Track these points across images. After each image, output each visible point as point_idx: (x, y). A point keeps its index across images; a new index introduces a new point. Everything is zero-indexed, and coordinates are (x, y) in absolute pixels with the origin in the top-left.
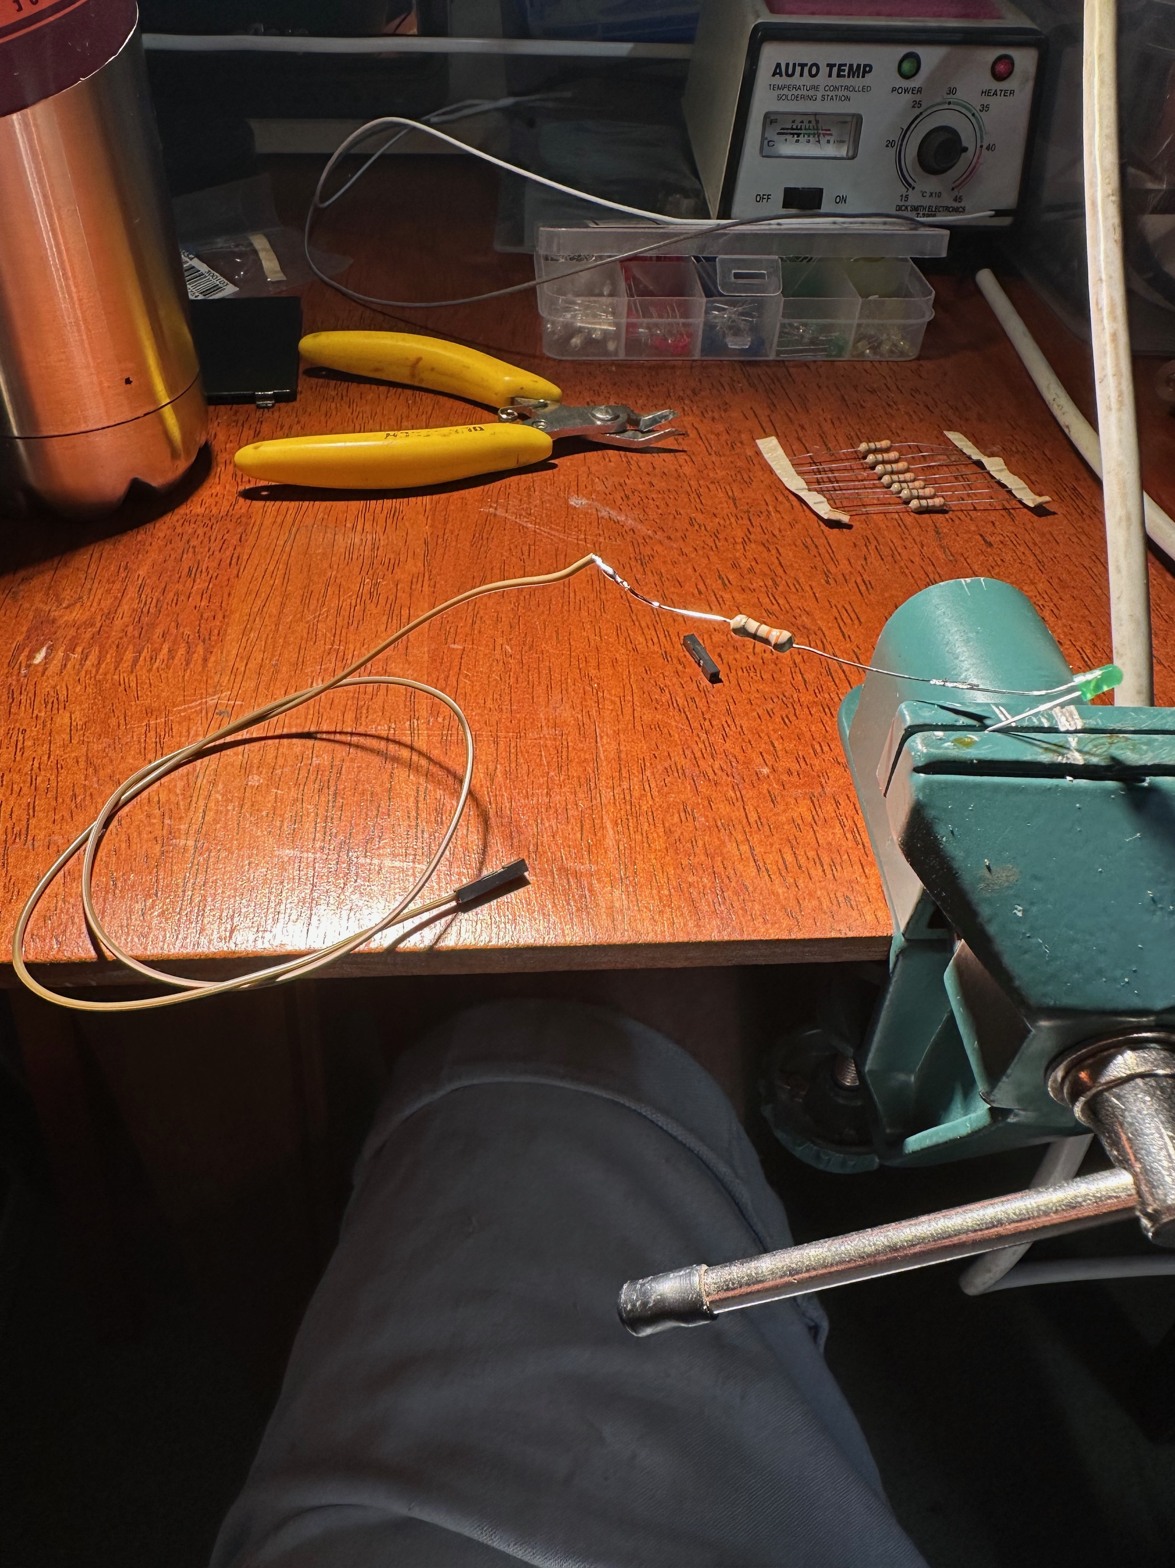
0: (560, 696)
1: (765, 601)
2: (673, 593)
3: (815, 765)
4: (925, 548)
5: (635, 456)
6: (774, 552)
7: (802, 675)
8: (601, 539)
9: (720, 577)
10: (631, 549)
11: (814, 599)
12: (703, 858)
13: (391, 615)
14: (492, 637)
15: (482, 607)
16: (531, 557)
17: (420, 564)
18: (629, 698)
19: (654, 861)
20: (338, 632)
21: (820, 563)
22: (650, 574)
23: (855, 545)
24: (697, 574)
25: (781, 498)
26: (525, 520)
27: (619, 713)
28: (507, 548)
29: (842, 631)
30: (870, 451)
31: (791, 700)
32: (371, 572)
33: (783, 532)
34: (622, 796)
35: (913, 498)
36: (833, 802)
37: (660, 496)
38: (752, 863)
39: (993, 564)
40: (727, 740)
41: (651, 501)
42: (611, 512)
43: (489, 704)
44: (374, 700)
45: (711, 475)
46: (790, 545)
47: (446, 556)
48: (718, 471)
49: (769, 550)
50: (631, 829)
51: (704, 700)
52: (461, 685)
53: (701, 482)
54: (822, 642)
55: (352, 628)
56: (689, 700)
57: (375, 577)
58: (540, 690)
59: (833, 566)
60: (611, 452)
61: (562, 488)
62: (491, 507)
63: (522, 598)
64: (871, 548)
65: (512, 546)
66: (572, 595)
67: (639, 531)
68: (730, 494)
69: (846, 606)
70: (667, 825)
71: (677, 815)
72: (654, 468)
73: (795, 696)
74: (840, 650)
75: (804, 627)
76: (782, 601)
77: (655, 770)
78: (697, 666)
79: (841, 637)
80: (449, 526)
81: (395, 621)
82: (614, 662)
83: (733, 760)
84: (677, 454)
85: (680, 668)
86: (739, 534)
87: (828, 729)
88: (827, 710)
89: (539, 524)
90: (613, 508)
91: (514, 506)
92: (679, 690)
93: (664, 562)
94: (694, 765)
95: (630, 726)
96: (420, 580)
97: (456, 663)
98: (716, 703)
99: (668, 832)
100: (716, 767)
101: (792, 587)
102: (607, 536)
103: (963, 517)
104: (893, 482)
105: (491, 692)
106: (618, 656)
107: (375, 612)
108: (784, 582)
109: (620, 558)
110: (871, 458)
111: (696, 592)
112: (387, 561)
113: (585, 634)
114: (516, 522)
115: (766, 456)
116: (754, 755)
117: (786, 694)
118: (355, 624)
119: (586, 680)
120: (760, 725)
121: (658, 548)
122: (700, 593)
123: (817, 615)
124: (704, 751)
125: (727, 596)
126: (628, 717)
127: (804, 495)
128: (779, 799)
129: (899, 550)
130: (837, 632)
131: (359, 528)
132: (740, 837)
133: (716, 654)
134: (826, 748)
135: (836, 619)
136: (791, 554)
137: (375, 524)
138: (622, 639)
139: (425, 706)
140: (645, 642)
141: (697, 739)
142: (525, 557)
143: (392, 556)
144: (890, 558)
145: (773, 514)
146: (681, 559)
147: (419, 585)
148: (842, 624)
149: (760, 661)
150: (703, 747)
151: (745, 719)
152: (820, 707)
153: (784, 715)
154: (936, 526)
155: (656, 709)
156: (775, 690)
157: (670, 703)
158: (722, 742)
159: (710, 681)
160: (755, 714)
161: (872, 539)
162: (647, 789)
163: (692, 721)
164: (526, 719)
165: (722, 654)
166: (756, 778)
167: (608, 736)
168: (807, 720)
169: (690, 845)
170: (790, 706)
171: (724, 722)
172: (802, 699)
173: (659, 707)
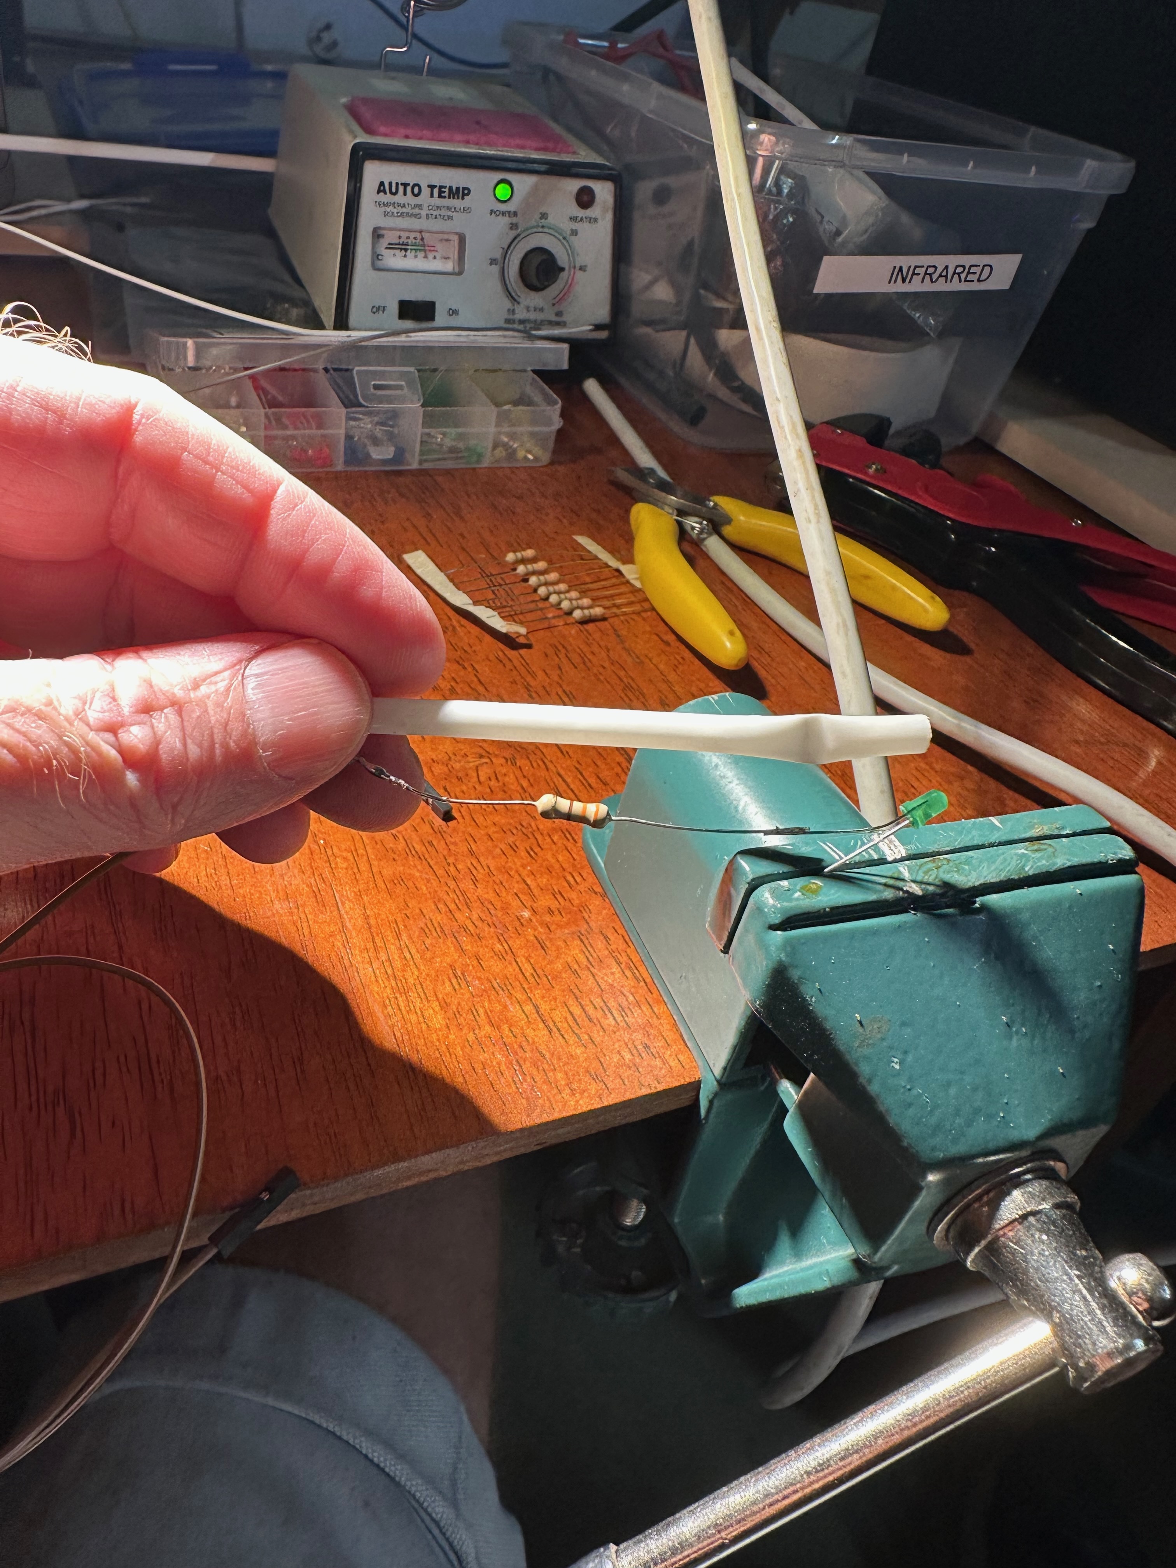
3: (573, 899)
4: (611, 652)
6: (470, 669)
12: (488, 1028)
18: (361, 851)
19: (438, 1044)
21: (519, 677)
23: (547, 656)
27: (356, 870)
30: (519, 563)
31: (530, 830)
35: (574, 608)
36: (602, 937)
38: (541, 1026)
39: (676, 663)
40: (479, 885)
46: (483, 660)
49: (464, 668)
50: (403, 1008)
51: (442, 842)
54: (544, 762)
56: (427, 844)
59: (532, 679)
70: (440, 996)
71: (447, 983)
73: (533, 824)
74: (562, 767)
75: (521, 747)
77: (411, 932)
79: (560, 754)
83: (490, 907)
87: (575, 856)
88: (568, 836)
92: (414, 835)
94: (451, 919)
95: (372, 885)
98: (455, 844)
99: (444, 1006)
100: (475, 917)
104: (549, 594)
110: (521, 570)
116: (510, 898)
117: (524, 824)
120: (507, 862)
124: (457, 901)
126: (366, 874)
127: (472, 609)
128: (547, 943)
129: (590, 657)
132: (520, 996)
134: (578, 879)
136: (487, 669)
141: (446, 888)
144: (582, 665)
149: (488, 790)
150: (455, 897)
151: (490, 858)
152: (560, 833)
153: (528, 848)
154: (615, 630)
155: (394, 860)
156: (511, 821)
157: (407, 850)
158: (473, 887)
159: (443, 820)
160: (498, 851)
161: (560, 648)
162: (408, 956)
163: (435, 868)
164: (252, 894)
165: (448, 787)
166: (518, 923)
167: (350, 901)
168: (551, 849)
169: (472, 1017)
170: (530, 836)
171: (469, 865)
172: (541, 827)
173: (397, 858)
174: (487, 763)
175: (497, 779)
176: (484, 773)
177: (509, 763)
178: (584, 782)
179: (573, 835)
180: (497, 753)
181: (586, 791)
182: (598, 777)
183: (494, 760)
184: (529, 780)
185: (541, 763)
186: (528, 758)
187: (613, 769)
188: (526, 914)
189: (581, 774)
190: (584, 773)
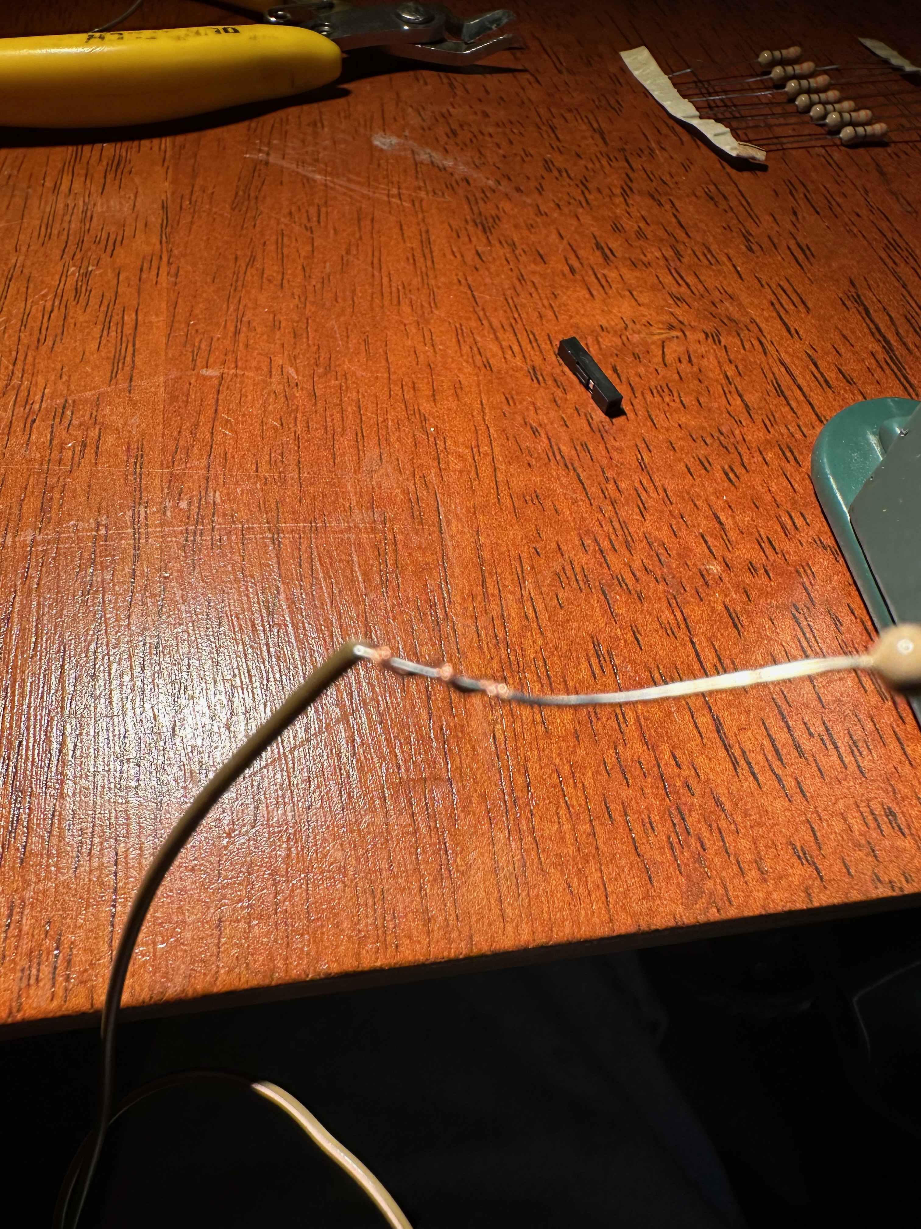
0: (377, 451)
1: (668, 280)
2: (534, 273)
3: (788, 553)
4: (870, 195)
5: (459, 77)
6: (668, 206)
7: (740, 396)
8: (423, 194)
9: (598, 247)
10: (466, 207)
11: (736, 276)
12: (638, 747)
13: (107, 325)
14: (266, 355)
15: (250, 305)
16: (322, 224)
17: (155, 240)
18: (485, 449)
20: (21, 357)
21: (735, 221)
22: (498, 245)
23: (777, 194)
24: (565, 241)
25: (665, 130)
26: (310, 168)
27: (473, 475)
28: (285, 211)
29: (785, 324)
30: (773, 63)
31: (732, 440)
32: (78, 256)
33: (676, 179)
34: (491, 632)
35: (843, 124)
37: (500, 130)
38: (722, 753)
40: (647, 517)
41: (488, 138)
42: (433, 154)
43: (264, 472)
44: (75, 474)
45: (566, 99)
46: (688, 196)
47: (194, 227)
48: (575, 94)
49: (660, 204)
51: (601, 447)
52: (219, 438)
53: (554, 110)
54: (761, 343)
55: (44, 349)
56: (579, 448)
57: (85, 263)
58: (345, 442)
59: (754, 225)
60: (425, 73)
61: (362, 122)
62: (260, 151)
63: (310, 288)
64: (800, 196)
65: (294, 209)
66: (385, 280)
67: (475, 180)
68: (595, 125)
69: (782, 283)
71: (584, 665)
72: (487, 92)
73: (737, 432)
74: (786, 352)
75: (730, 319)
76: (691, 280)
77: (540, 578)
78: (583, 389)
79: (785, 334)
80: (199, 181)
81: (113, 334)
82: (458, 388)
83: (661, 551)
84: (516, 74)
85: (559, 393)
86: (615, 181)
88: (789, 454)
89: (331, 174)
90: (435, 149)
91: (294, 149)
92: (562, 432)
93: (516, 226)
94: (601, 564)
95: (493, 500)
96: (155, 264)
97: (210, 400)
98: (620, 450)
100: (637, 565)
101: (702, 258)
102: (430, 188)
103: (909, 150)
104: (812, 104)
105: (266, 449)
106: (462, 377)
107: (81, 319)
108: (689, 251)
109: (452, 222)
110: (777, 71)
111: (566, 269)
112: (104, 235)
113: (410, 343)
114: (298, 173)
115: (636, 73)
116: (692, 540)
117: (724, 430)
118: (49, 343)
119: (416, 419)
120: (693, 486)
121: (506, 206)
122: (572, 270)
123: (745, 299)
124: (613, 537)
125: (612, 275)
126: (488, 483)
127: (696, 123)
129: (839, 200)
130: (779, 325)
131: (64, 187)
133: (610, 366)
134: (799, 522)
135: (772, 304)
136: (691, 208)
137: (88, 181)
138: (466, 349)
139: (157, 481)
140: (500, 353)
141: (600, 517)
142: (314, 223)
143: (113, 229)
144: (828, 212)
145: (657, 152)
146: (538, 220)
147: (154, 272)
148: (782, 313)
149: (676, 377)
150: (611, 530)
151: (669, 476)
152: (777, 449)
153: (726, 467)
154: (878, 165)
155: (529, 465)
156: (706, 425)
157: (550, 454)
158: (639, 517)
159: (607, 413)
160: (681, 467)
161: (798, 185)
162: (531, 614)
163: (587, 483)
164: (324, 496)
165: (618, 368)
166: (701, 582)
167: (459, 520)
168: (761, 472)
169: (615, 725)
170: (732, 450)
171: (637, 485)
172: (749, 438)
173: (533, 462)
174: (677, 337)
175: (690, 361)
176: (674, 350)
177: (710, 340)
178: (818, 375)
179: (796, 454)
180: (693, 324)
181: (819, 390)
182: (841, 371)
183: (687, 333)
184: (736, 367)
185: (756, 343)
186: (739, 335)
187: (863, 361)
188: (715, 568)
189: (815, 365)
190: (819, 363)
